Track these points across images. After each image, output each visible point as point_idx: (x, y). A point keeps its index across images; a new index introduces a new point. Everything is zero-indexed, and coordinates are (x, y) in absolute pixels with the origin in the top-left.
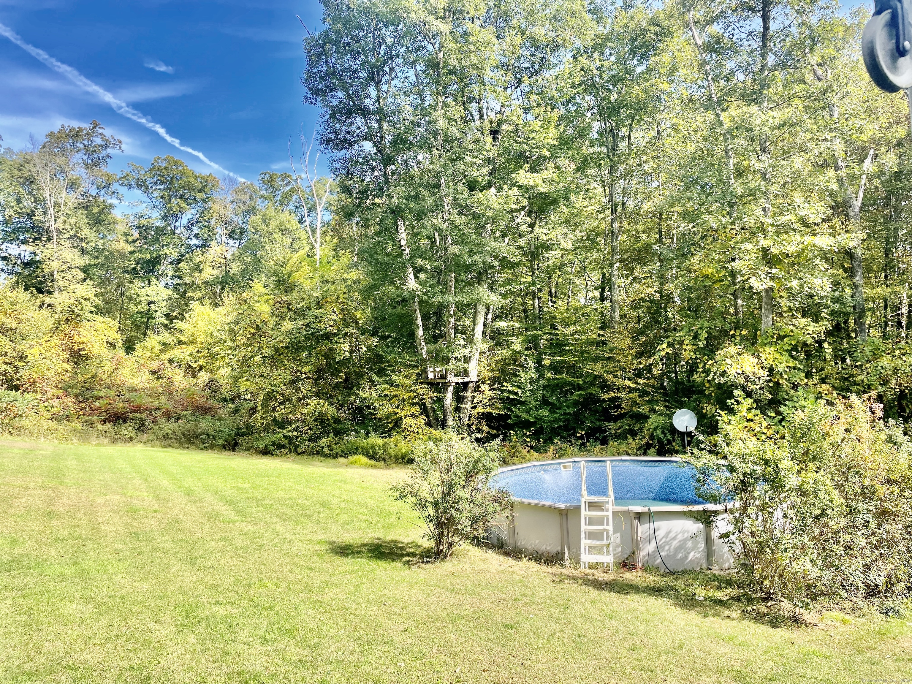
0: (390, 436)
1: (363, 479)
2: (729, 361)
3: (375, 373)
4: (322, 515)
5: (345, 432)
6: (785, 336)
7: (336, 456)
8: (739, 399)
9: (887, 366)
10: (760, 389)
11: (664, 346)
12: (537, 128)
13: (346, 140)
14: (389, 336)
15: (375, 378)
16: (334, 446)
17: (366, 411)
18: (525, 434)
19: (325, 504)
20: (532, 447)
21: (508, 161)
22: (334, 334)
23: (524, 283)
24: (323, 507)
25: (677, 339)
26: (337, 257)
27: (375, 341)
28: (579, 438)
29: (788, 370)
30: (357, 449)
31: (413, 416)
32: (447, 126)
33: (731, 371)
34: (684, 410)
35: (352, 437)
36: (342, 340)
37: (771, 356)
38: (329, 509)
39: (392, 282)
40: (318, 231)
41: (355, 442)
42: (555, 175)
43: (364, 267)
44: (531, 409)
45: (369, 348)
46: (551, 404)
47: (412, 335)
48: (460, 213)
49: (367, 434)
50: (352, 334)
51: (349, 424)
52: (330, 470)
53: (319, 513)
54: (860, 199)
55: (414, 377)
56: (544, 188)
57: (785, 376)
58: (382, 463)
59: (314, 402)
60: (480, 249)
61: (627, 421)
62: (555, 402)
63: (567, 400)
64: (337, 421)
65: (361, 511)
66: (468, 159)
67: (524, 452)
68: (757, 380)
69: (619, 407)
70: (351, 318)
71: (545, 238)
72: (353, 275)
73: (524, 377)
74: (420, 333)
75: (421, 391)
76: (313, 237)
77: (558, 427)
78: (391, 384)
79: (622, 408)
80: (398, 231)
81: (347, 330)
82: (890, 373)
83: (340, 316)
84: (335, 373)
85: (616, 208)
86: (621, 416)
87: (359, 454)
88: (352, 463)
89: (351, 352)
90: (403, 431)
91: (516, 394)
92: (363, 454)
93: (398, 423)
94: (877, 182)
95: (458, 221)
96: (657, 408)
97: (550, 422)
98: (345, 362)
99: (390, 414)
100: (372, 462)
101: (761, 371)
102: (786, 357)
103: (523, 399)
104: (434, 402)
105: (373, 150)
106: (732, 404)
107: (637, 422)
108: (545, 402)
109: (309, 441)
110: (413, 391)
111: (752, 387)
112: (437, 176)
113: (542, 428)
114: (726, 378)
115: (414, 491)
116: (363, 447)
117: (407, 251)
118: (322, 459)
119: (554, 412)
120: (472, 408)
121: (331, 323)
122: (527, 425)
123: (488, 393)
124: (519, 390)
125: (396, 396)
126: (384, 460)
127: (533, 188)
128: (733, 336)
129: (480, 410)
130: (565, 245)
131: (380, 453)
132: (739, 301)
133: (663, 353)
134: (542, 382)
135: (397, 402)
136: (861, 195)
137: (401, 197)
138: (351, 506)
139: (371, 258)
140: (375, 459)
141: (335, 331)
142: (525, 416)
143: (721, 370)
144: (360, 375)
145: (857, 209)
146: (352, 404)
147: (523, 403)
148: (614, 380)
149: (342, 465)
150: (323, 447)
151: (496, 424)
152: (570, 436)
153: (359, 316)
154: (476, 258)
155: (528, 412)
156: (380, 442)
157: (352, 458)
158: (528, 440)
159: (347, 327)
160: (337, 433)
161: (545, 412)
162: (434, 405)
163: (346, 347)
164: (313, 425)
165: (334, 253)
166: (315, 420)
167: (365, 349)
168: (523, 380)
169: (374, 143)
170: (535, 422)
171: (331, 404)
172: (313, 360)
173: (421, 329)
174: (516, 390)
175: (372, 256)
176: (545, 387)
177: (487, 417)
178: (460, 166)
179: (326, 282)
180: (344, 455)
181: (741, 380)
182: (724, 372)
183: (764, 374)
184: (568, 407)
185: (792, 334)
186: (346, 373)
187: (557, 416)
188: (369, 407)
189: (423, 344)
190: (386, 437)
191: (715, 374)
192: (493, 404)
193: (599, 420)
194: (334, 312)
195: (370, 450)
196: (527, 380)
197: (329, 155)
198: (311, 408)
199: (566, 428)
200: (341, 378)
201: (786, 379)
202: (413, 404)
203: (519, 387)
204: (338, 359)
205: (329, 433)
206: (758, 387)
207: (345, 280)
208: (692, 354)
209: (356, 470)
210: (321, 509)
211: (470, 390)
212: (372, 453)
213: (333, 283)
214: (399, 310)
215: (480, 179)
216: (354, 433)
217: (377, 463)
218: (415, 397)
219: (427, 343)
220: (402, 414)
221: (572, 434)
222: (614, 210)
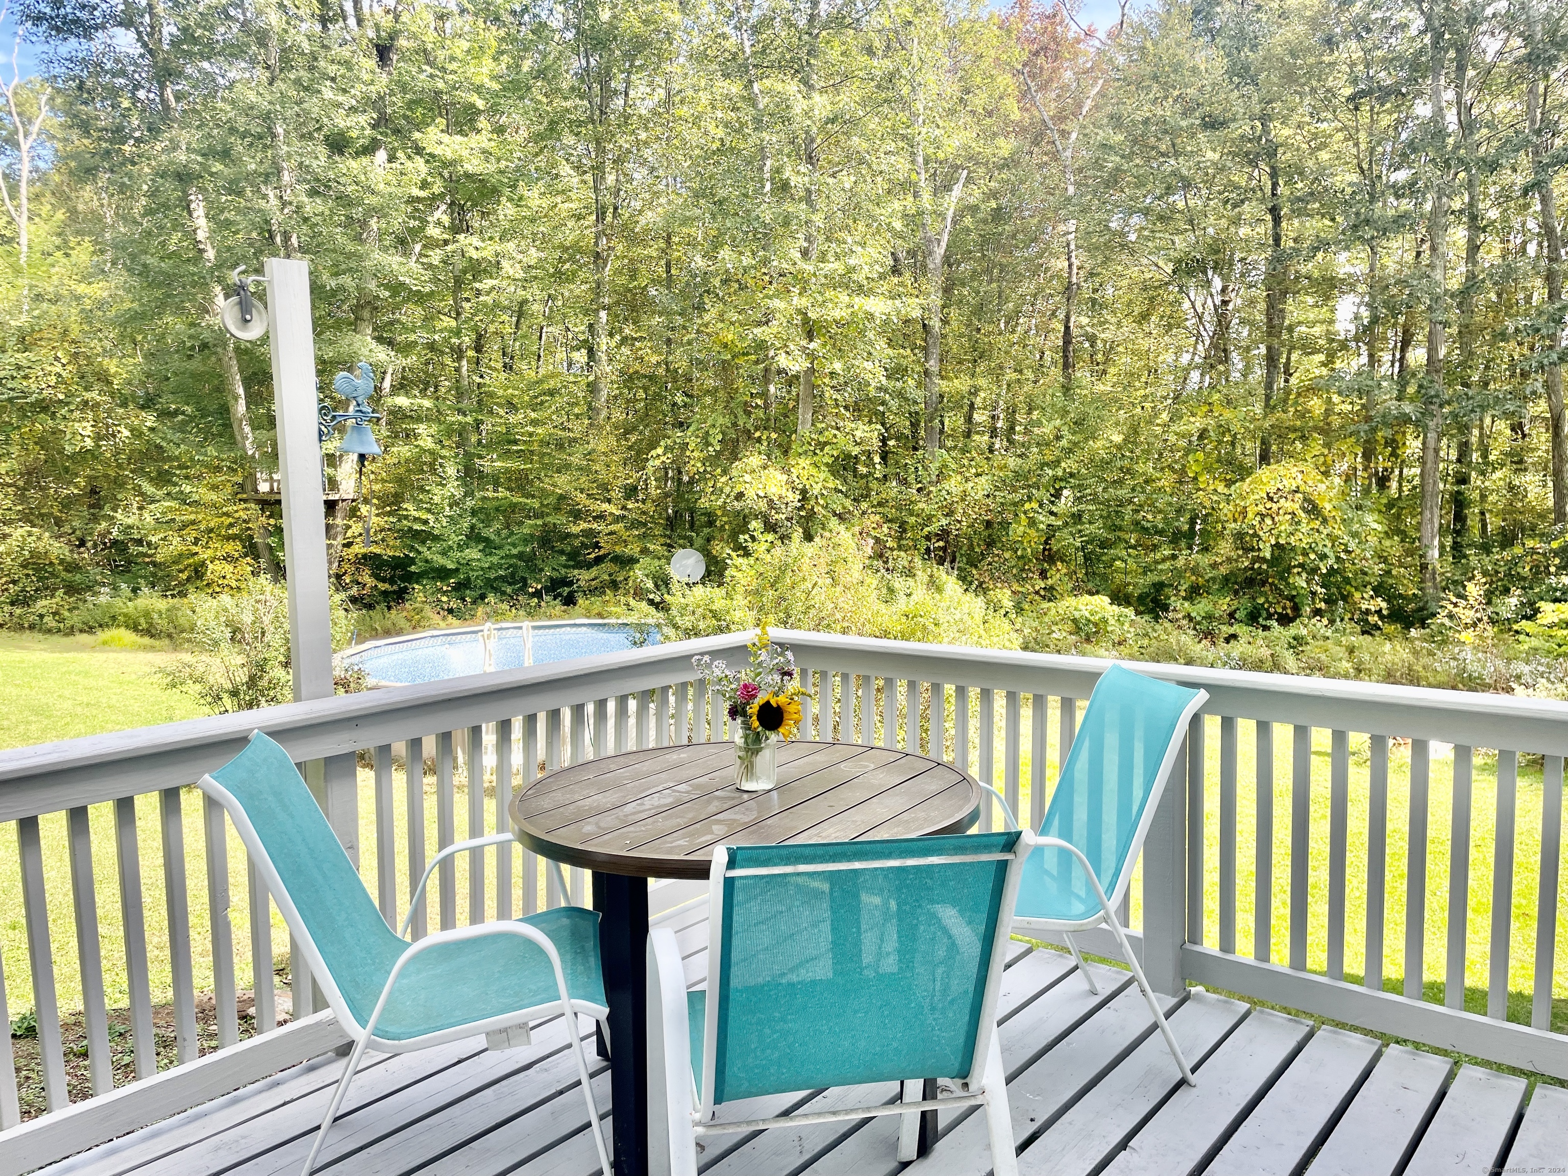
0: (183, 594)
1: (124, 670)
2: (747, 478)
3: (151, 480)
4: (33, 727)
5: (89, 588)
6: (826, 444)
7: (71, 632)
8: (755, 534)
9: (954, 490)
10: (788, 519)
11: (660, 451)
12: (459, 54)
13: (77, 21)
14: (176, 413)
15: (148, 488)
16: (66, 614)
17: (133, 549)
18: (440, 590)
19: (40, 711)
20: (450, 611)
21: (411, 105)
22: (61, 401)
23: (441, 331)
24: (37, 714)
25: (678, 441)
26: (65, 249)
27: (150, 420)
28: (533, 595)
29: (825, 492)
30: (114, 618)
31: (227, 558)
32: (285, 26)
33: (750, 493)
34: (689, 550)
35: (104, 597)
36: (77, 414)
37: (806, 472)
38: (48, 717)
39: (180, 310)
40: (24, 190)
41: (109, 606)
42: (493, 144)
43: (119, 277)
44: (451, 548)
45: (136, 433)
46: (487, 540)
47: (224, 411)
48: (313, 193)
49: (135, 590)
50: (97, 405)
51: (95, 573)
52: (57, 655)
53: (28, 723)
54: (944, 244)
55: (229, 489)
56: (473, 165)
57: (821, 502)
58: (167, 641)
59: (19, 532)
60: (353, 265)
61: (607, 566)
62: (493, 537)
63: (512, 533)
64: (73, 567)
65: (113, 718)
66: (328, 94)
67: (436, 619)
68: (783, 506)
69: (597, 546)
70: (95, 374)
71: (475, 255)
72: (98, 290)
73: (438, 495)
74: (241, 408)
75: (243, 515)
76: (12, 198)
77: (496, 579)
78: (183, 499)
79: (600, 548)
80: (190, 214)
81: (88, 395)
82: (955, 499)
83: (70, 368)
84: (65, 475)
85: (604, 213)
86: (599, 560)
87: (118, 626)
88: (105, 643)
89: (98, 438)
90: (208, 585)
91: (426, 522)
92: (127, 627)
93: (198, 572)
94: (968, 221)
95: (308, 209)
96: (652, 547)
97: (482, 569)
98: (83, 456)
99: (180, 555)
100: (147, 640)
101: (790, 494)
102: (824, 474)
103: (436, 532)
104: (271, 534)
105: (137, 50)
106: (746, 541)
107: (622, 568)
108: (474, 537)
109: (12, 604)
110: (227, 514)
111: (777, 516)
112: (267, 117)
113: (468, 579)
114: (742, 503)
115: (197, 673)
116: (125, 615)
117: (211, 254)
118: (40, 636)
119: (490, 554)
120: (344, 545)
121: (53, 380)
122: (443, 574)
123: (376, 521)
124: (430, 516)
125: (193, 523)
126: (170, 636)
127: (452, 163)
128: (759, 440)
129: (358, 549)
130: (511, 272)
131: (161, 623)
132: (772, 388)
133: (657, 463)
134: (470, 503)
135: (194, 534)
136: (946, 237)
137: (194, 151)
138: (95, 712)
139: (132, 261)
140: (152, 636)
141: (61, 397)
142: (439, 560)
143: (736, 491)
144: (119, 483)
145: (938, 260)
146: (103, 535)
147: (436, 538)
148: (588, 502)
149: (83, 648)
150: (41, 616)
151: (387, 573)
152: (516, 592)
153: (113, 370)
154: (347, 280)
155: (444, 553)
156: (162, 604)
157: (103, 635)
158: (445, 599)
159: (86, 389)
160: (71, 589)
161: (473, 553)
162: (269, 541)
163: (86, 428)
164: (19, 574)
165: (58, 241)
166: (24, 566)
167: (126, 433)
168: (437, 499)
169: (139, 33)
170: (457, 570)
171: (58, 537)
172: (15, 450)
173: (242, 402)
174: (424, 516)
175: (133, 257)
176: (474, 513)
177: (371, 561)
178: (313, 105)
179: (38, 298)
180: (90, 630)
181: (763, 506)
182: (740, 496)
183: (794, 498)
184: (514, 545)
185: (835, 441)
186: (90, 478)
187: (495, 559)
188: (139, 542)
189: (247, 429)
190: (173, 596)
191: (728, 496)
192: (383, 540)
193: (565, 566)
194: (57, 359)
195: (142, 621)
196: (443, 499)
197: (40, 48)
198: (13, 542)
199: (510, 579)
200: (77, 487)
201: (822, 507)
202: (228, 538)
203: (429, 511)
204: (69, 449)
205: (56, 589)
206: (783, 517)
207: (78, 298)
208: (699, 465)
209: (112, 655)
210: (33, 718)
211: (339, 515)
212: (144, 626)
213: (53, 302)
214: (195, 365)
215: (354, 134)
216: (107, 590)
217: (157, 643)
218: (231, 525)
219: (254, 429)
220: (205, 555)
221: (520, 589)
222: (601, 216)
